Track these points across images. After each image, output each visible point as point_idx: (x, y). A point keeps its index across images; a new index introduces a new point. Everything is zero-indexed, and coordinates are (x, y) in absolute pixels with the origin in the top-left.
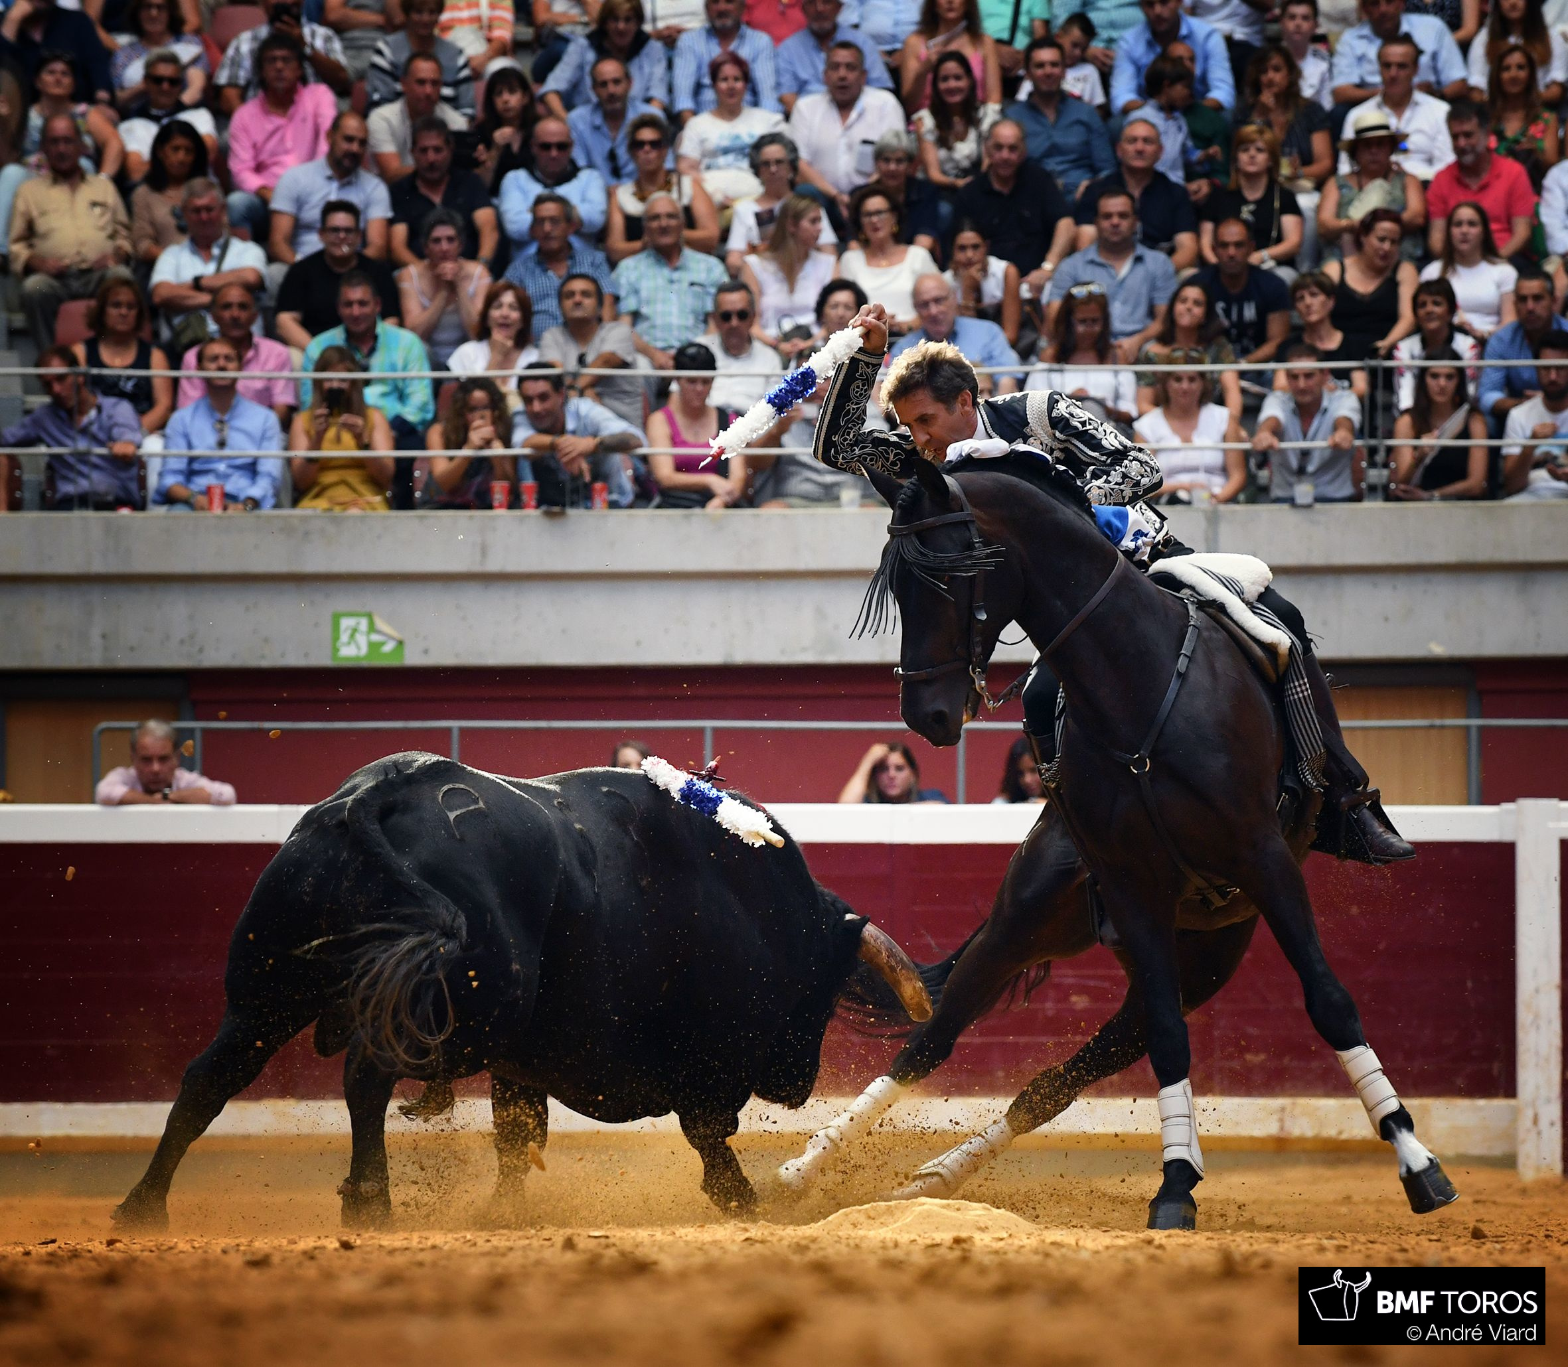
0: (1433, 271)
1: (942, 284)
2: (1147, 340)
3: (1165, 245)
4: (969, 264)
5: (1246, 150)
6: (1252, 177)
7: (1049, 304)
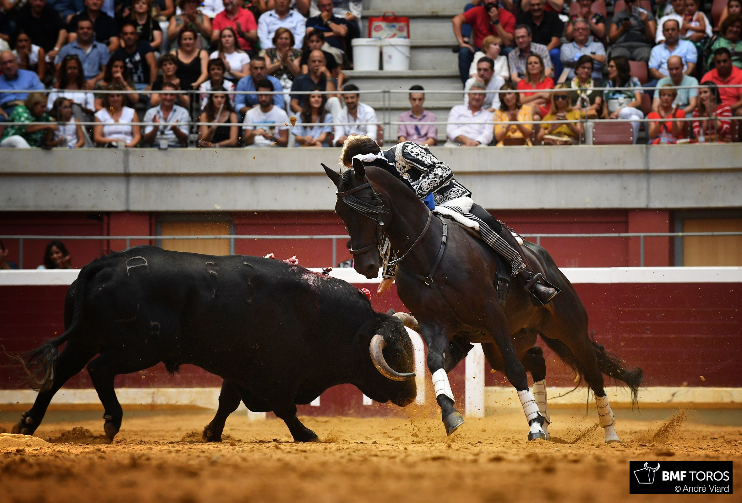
0: (215, 55)
1: (12, 55)
2: (99, 80)
3: (106, 41)
4: (23, 47)
5: (138, 3)
6: (141, 14)
7: (57, 64)
